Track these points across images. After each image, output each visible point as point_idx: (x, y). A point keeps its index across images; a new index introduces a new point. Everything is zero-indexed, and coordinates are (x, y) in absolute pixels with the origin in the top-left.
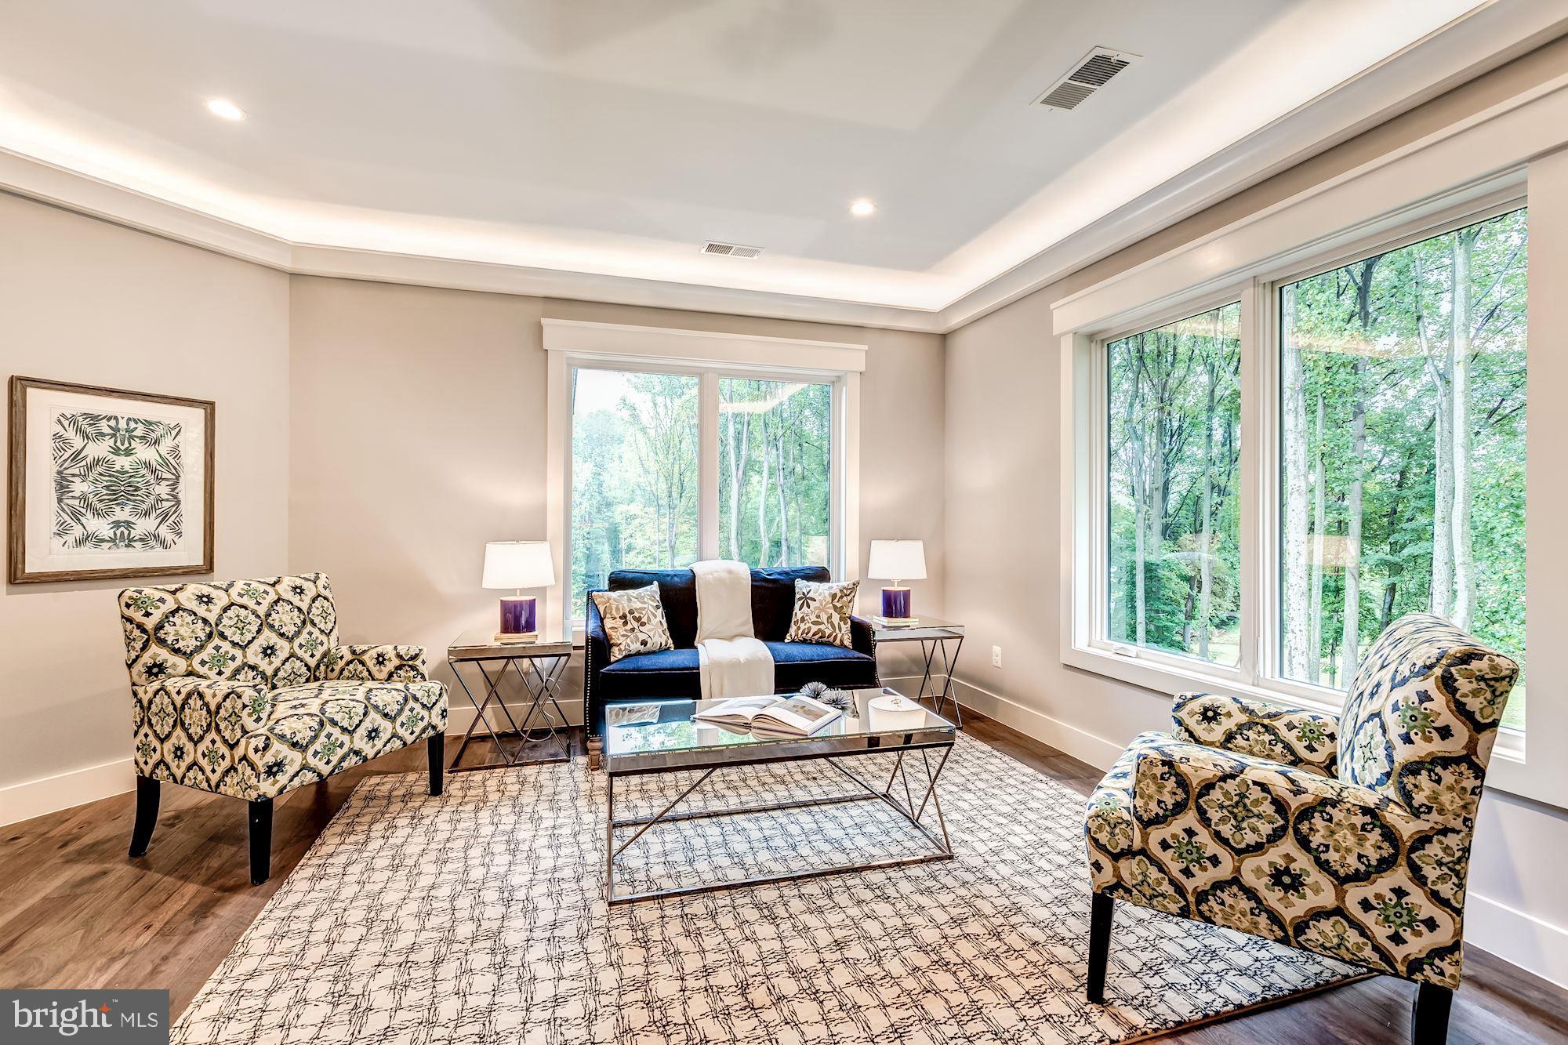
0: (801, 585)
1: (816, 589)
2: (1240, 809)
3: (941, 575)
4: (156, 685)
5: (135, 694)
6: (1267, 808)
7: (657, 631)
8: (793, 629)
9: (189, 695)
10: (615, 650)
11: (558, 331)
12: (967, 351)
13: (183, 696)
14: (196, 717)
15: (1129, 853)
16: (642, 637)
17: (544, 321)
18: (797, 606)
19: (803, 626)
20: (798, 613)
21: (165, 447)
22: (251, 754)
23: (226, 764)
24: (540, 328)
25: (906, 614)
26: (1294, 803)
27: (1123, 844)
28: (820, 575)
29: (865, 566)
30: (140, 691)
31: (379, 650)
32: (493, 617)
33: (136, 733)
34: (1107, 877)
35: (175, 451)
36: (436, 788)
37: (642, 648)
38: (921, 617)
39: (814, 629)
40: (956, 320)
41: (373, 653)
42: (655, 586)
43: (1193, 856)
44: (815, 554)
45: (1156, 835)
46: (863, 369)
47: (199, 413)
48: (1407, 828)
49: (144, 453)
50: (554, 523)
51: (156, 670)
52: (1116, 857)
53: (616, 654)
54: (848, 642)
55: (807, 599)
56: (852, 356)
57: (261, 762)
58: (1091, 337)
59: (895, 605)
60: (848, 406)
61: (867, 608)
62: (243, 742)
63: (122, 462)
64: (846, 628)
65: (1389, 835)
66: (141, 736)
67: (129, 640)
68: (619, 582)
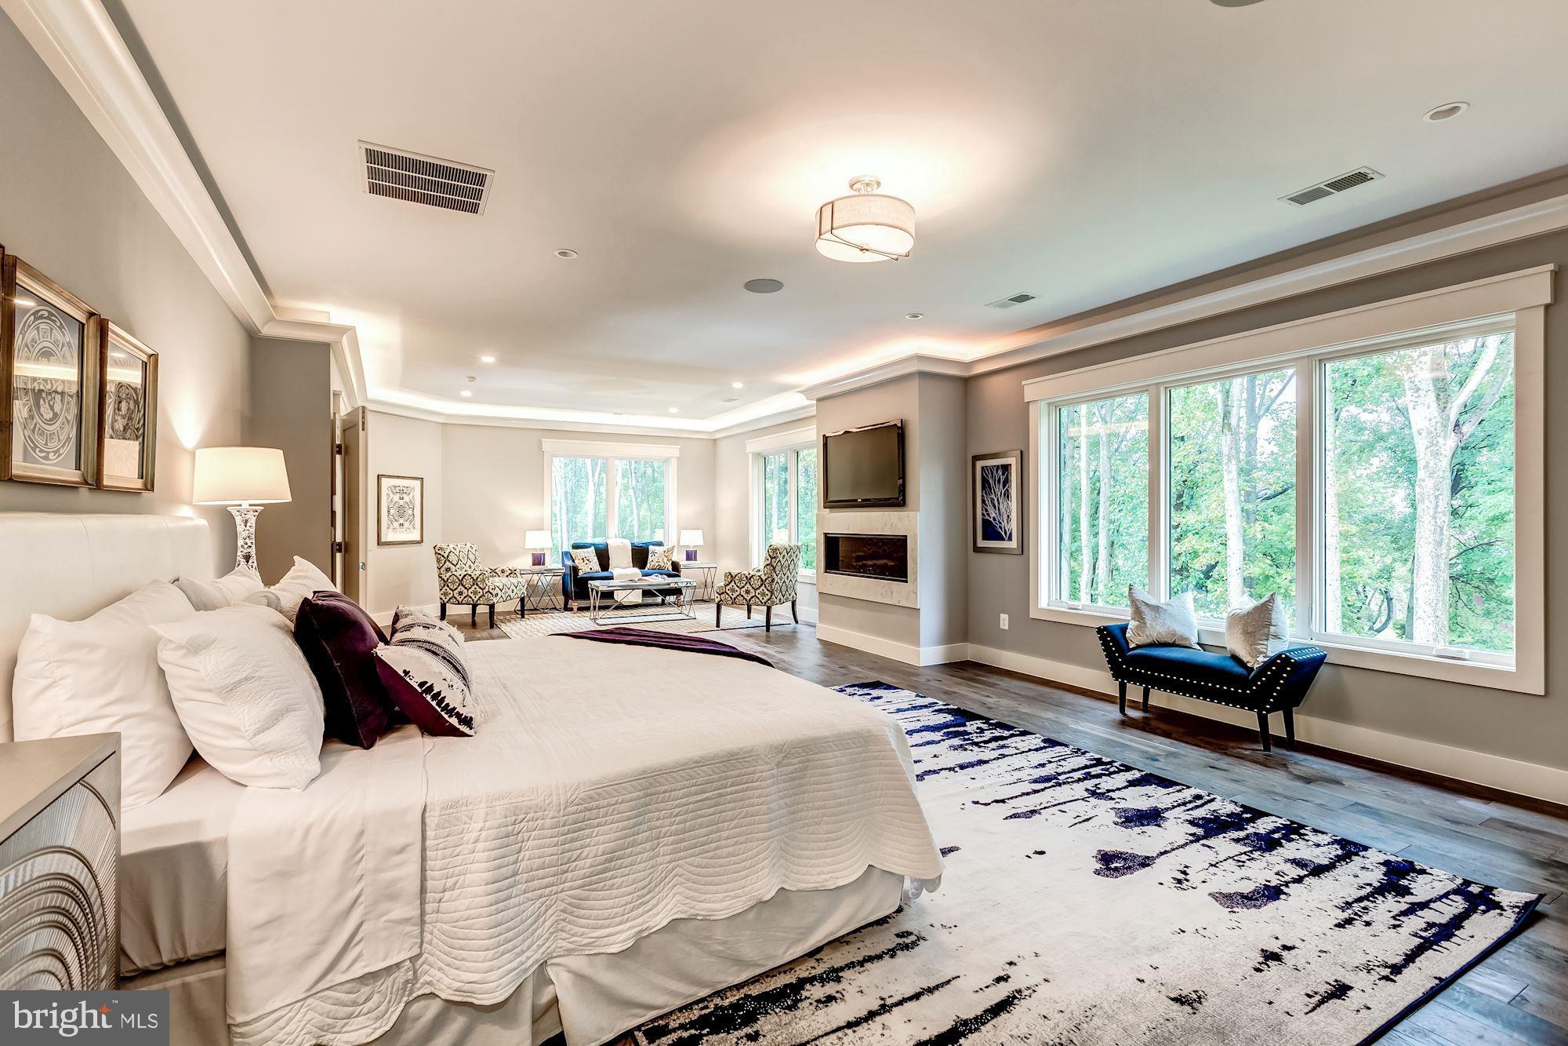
0: (651, 548)
1: (657, 548)
2: (741, 580)
3: (713, 545)
4: (450, 574)
5: (441, 577)
6: (745, 579)
7: (595, 565)
8: (648, 566)
9: (465, 576)
10: (580, 571)
11: (548, 444)
12: (725, 448)
13: (462, 576)
14: (468, 582)
15: (723, 593)
16: (590, 567)
17: (543, 440)
18: (650, 556)
19: (653, 564)
20: (650, 559)
21: (411, 496)
22: (490, 590)
23: (481, 594)
24: (541, 443)
25: (695, 559)
26: (749, 577)
27: (722, 591)
28: (660, 544)
29: (679, 542)
30: (443, 576)
31: (502, 568)
32: (530, 560)
33: (441, 590)
34: (719, 599)
35: (413, 496)
36: (523, 617)
37: (590, 571)
38: (701, 560)
39: (657, 564)
40: (718, 436)
41: (500, 569)
42: (593, 548)
43: (733, 590)
44: (658, 538)
45: (728, 588)
46: (678, 456)
47: (419, 482)
48: (764, 578)
49: (407, 498)
50: (547, 524)
51: (448, 570)
52: (720, 595)
53: (581, 574)
54: (670, 569)
55: (654, 553)
56: (673, 451)
57: (494, 593)
58: (759, 454)
59: (691, 556)
60: (672, 470)
61: (680, 557)
62: (487, 587)
63: (401, 502)
64: (670, 563)
65: (762, 580)
66: (444, 590)
67: (438, 561)
68: (576, 547)
